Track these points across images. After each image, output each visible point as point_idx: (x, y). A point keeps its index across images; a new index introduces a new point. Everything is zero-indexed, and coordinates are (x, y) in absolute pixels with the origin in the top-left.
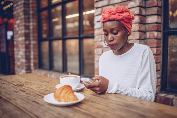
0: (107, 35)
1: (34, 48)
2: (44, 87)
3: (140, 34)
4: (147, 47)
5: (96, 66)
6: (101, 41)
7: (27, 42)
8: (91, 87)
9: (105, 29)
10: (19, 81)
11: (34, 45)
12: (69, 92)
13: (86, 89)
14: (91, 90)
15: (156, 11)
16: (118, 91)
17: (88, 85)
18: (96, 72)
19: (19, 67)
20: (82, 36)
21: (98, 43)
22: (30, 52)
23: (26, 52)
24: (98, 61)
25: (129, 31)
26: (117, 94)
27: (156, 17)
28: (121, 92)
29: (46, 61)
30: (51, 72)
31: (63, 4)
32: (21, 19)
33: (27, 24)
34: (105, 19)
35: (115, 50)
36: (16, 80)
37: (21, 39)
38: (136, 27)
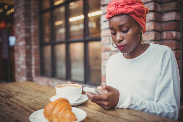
0: (114, 34)
1: (35, 53)
2: (37, 99)
3: (155, 35)
4: (167, 48)
5: (103, 73)
6: (109, 43)
7: (28, 47)
8: (96, 100)
9: (111, 26)
10: (9, 91)
11: (35, 50)
12: (64, 109)
13: (90, 102)
14: (97, 104)
15: (175, 6)
16: (132, 105)
17: (93, 96)
18: (103, 80)
19: (19, 74)
20: (87, 38)
21: (105, 47)
22: (31, 57)
23: (26, 58)
24: (105, 67)
25: (142, 28)
26: (130, 109)
27: (174, 13)
28: (136, 107)
29: (48, 67)
30: (53, 80)
31: (66, 4)
32: (22, 22)
33: (28, 27)
34: (110, 13)
35: (125, 53)
36: (7, 89)
37: (22, 43)
38: (151, 26)
